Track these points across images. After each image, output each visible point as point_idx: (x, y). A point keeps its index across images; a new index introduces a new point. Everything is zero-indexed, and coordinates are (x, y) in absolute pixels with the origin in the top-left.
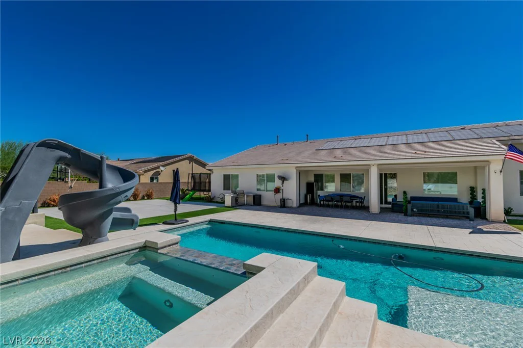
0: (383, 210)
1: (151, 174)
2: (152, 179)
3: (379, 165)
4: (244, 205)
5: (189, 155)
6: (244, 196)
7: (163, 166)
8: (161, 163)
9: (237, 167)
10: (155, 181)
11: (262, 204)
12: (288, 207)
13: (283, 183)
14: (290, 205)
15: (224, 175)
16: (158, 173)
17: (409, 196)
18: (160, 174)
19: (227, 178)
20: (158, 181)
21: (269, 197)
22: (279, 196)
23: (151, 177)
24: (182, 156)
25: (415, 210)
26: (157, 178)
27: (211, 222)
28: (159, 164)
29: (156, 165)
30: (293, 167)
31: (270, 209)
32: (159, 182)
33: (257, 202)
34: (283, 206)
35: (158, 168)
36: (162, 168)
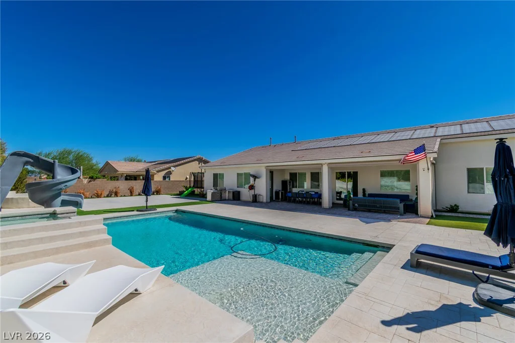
0: (334, 205)
1: (163, 173)
2: (164, 178)
3: (329, 164)
4: (226, 200)
5: (198, 156)
6: (225, 192)
7: (175, 166)
8: (172, 164)
9: (224, 167)
10: (167, 179)
11: (241, 199)
12: (259, 202)
13: (255, 181)
14: (261, 200)
15: (214, 174)
16: (170, 173)
17: (367, 193)
18: (171, 174)
19: (216, 176)
20: (169, 179)
21: (246, 194)
22: (252, 192)
23: (163, 177)
24: (191, 157)
25: (356, 205)
26: (169, 177)
27: (177, 211)
28: (170, 165)
29: (168, 166)
30: (263, 166)
31: (246, 204)
32: (171, 180)
33: (236, 198)
34: (255, 201)
35: (170, 168)
36: (173, 168)
